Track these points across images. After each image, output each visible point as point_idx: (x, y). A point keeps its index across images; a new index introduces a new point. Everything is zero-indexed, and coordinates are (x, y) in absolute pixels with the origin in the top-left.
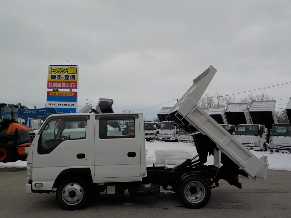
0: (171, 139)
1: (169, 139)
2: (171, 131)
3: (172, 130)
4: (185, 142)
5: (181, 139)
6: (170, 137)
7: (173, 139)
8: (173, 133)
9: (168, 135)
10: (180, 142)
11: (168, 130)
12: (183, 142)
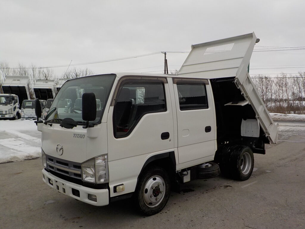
0: (7, 116)
1: (5, 116)
2: (6, 106)
3: (9, 105)
4: (32, 119)
5: (26, 116)
6: (6, 114)
7: (11, 116)
8: (10, 109)
9: (2, 111)
10: (24, 119)
11: (2, 105)
12: (29, 119)
